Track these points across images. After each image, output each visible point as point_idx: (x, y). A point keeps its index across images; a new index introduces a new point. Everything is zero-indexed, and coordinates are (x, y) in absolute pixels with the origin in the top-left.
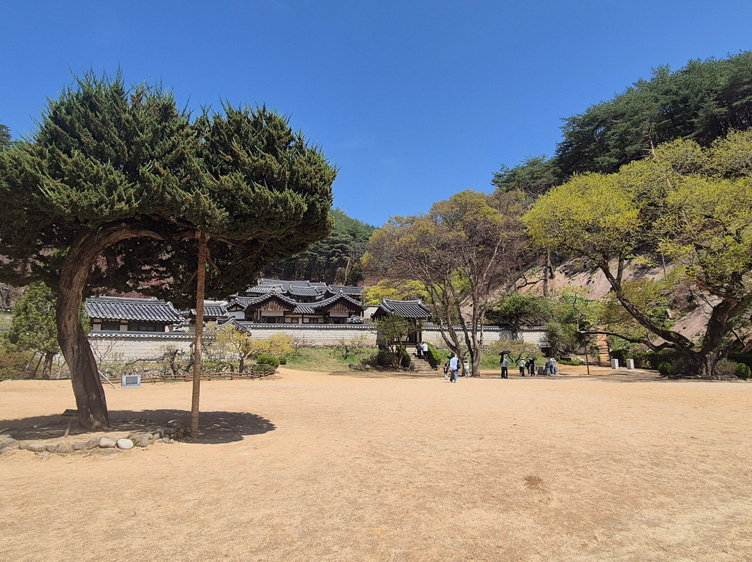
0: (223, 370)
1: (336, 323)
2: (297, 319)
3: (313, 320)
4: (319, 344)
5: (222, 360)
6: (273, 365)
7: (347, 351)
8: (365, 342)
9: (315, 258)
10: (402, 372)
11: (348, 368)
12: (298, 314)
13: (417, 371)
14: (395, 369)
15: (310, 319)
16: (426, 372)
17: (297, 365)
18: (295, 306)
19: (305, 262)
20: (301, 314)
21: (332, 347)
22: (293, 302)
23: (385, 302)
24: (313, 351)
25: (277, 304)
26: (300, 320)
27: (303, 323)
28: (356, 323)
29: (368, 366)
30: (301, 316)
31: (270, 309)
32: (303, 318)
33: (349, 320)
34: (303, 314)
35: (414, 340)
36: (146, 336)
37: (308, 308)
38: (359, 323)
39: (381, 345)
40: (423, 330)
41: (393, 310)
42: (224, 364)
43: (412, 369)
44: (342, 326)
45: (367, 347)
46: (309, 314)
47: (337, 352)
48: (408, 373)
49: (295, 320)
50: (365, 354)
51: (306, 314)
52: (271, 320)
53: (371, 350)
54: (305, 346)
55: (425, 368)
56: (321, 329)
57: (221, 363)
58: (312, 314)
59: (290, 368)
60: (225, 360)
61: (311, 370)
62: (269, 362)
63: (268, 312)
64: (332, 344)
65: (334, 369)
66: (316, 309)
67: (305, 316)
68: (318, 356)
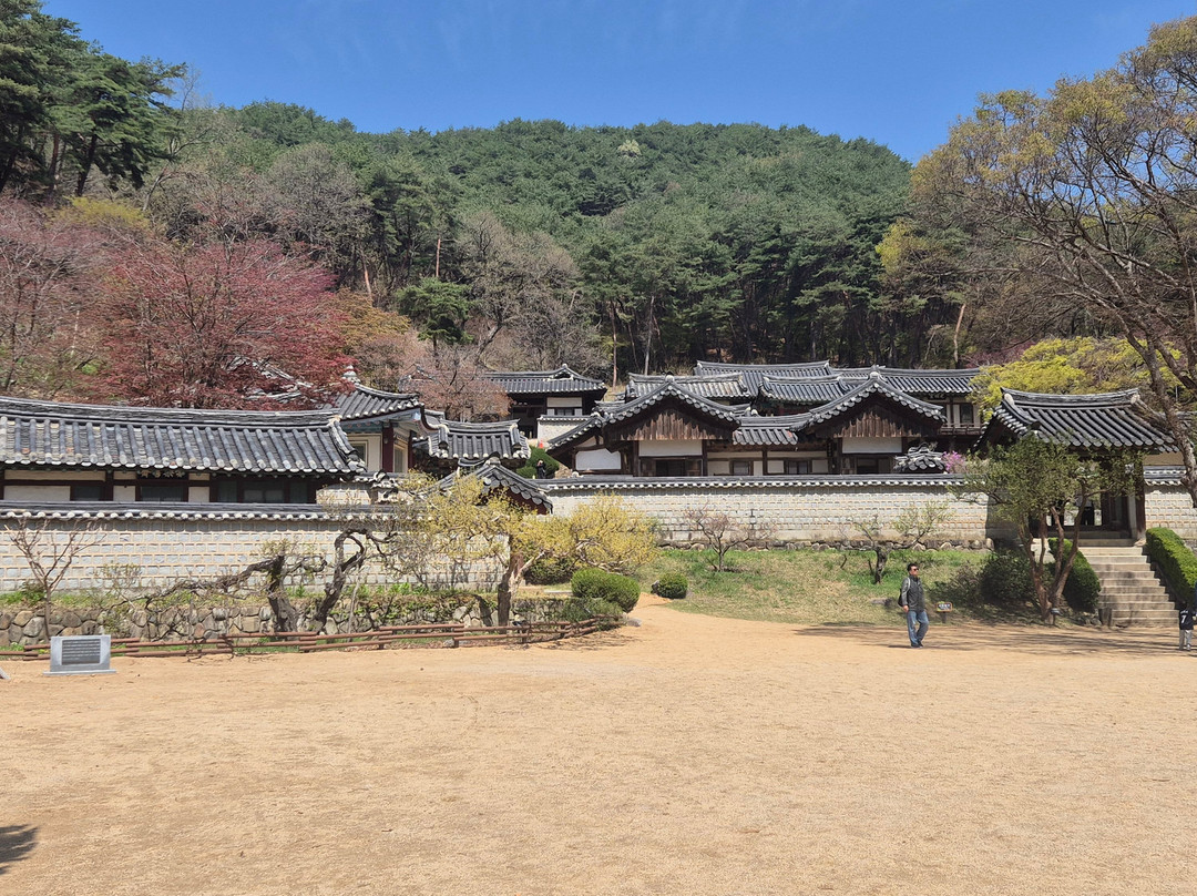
0: (458, 615)
1: (862, 470)
2: (749, 463)
3: (794, 466)
4: (801, 535)
5: (459, 586)
6: (614, 599)
7: (882, 558)
8: (940, 528)
9: (862, 302)
10: (1064, 628)
11: (881, 612)
12: (748, 448)
13: (1123, 626)
14: (1042, 616)
15: (788, 463)
16: (1155, 630)
17: (720, 599)
18: (734, 425)
19: (836, 313)
20: (755, 448)
21: (837, 544)
22: (729, 413)
23: (1011, 401)
24: (776, 559)
25: (680, 422)
26: (758, 467)
27: (765, 472)
28: (919, 471)
29: (944, 606)
30: (759, 454)
31: (661, 437)
32: (765, 460)
33: (902, 461)
34: (765, 448)
35: (1120, 521)
36: (226, 515)
37: (781, 430)
38: (929, 470)
39: (1001, 538)
40: (1151, 489)
41: (1036, 426)
42: (458, 598)
43: (1106, 617)
44: (871, 480)
45: (955, 544)
46: (782, 448)
47: (851, 559)
48: (1086, 633)
49: (740, 465)
50: (945, 568)
51: (773, 448)
52: (665, 467)
53: (964, 555)
54: (753, 544)
55: (1156, 615)
56: (803, 490)
57: (453, 594)
58: (789, 448)
59: (696, 609)
60: (470, 586)
61: (758, 618)
62: (603, 591)
63: (655, 443)
64: (836, 535)
65: (833, 613)
66: (801, 433)
67: (770, 454)
68: (789, 572)
